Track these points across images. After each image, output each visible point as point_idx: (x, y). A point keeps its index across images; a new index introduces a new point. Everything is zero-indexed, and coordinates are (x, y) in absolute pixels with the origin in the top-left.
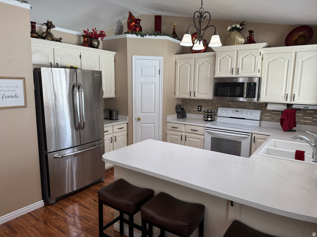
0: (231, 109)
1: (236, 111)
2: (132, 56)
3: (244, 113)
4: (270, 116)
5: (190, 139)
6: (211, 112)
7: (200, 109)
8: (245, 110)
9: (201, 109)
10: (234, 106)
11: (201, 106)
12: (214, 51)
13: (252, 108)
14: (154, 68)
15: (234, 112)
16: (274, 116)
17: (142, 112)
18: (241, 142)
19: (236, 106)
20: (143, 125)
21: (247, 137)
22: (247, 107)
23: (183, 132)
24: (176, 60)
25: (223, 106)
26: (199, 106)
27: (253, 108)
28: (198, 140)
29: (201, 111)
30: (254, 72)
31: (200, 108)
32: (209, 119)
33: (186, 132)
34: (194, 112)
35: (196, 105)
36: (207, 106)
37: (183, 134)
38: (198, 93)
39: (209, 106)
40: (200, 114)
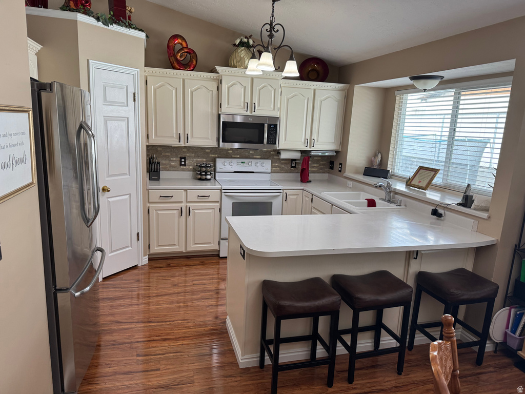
0: (234, 161)
1: (242, 163)
2: (88, 60)
3: (253, 165)
4: (279, 167)
5: (196, 211)
6: (206, 167)
7: (183, 163)
8: (254, 161)
9: (185, 162)
10: (236, 156)
11: (185, 158)
12: (218, 73)
13: (258, 157)
14: (125, 88)
15: (239, 164)
16: (283, 166)
17: (109, 176)
18: (271, 203)
19: (238, 155)
20: (110, 200)
21: (279, 195)
22: (252, 157)
23: (182, 202)
24: (146, 77)
25: (220, 156)
26: (181, 158)
27: (260, 157)
28: (210, 211)
29: (185, 165)
30: (274, 110)
31: (183, 160)
32: (209, 177)
33: (187, 202)
34: (172, 168)
35: (176, 156)
36: (195, 157)
37: (183, 205)
38: (192, 136)
39: (198, 157)
40: (183, 170)
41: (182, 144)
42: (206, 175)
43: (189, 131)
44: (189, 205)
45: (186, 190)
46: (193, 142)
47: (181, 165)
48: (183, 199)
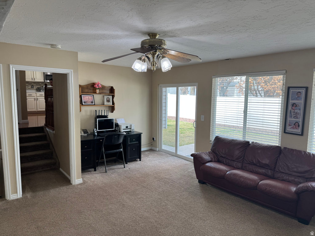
33: (36, 96)
34: (29, 89)
35: (30, 85)
36: (36, 85)
37: (35, 97)
38: (36, 79)
39: (37, 85)
40: (33, 89)
41: (33, 81)
42: (41, 90)
43: (35, 77)
44: (37, 97)
45: (36, 93)
46: (36, 80)
47: (32, 88)
48: (35, 96)
